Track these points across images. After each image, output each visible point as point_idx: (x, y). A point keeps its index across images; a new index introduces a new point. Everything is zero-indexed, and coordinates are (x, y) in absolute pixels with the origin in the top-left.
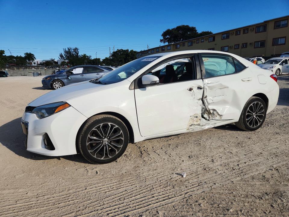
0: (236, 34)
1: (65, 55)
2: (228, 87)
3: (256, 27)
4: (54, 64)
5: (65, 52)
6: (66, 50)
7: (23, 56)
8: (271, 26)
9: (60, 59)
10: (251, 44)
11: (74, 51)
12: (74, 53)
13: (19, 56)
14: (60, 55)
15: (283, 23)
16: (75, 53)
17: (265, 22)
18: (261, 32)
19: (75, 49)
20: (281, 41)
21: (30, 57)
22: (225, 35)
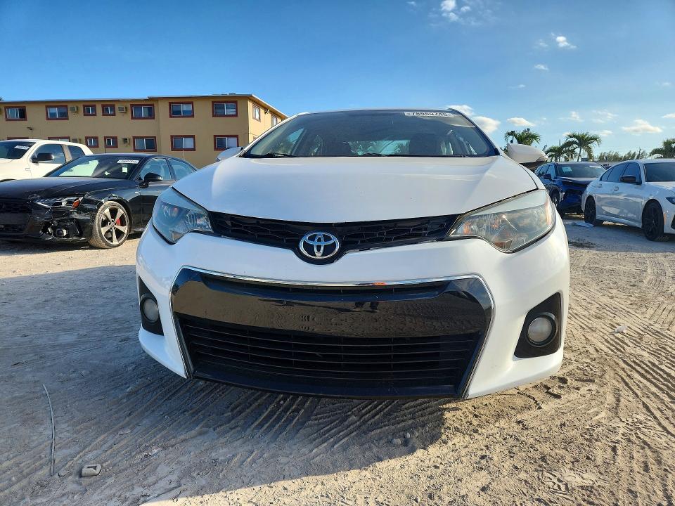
0: (86, 113)
3: (132, 106)
8: (162, 110)
10: (125, 140)
15: (184, 108)
17: (151, 99)
18: (144, 118)
20: (188, 143)
22: (56, 110)
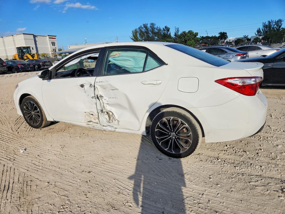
1: (262, 30)
2: (118, 89)
4: (246, 41)
5: (264, 26)
6: (266, 24)
7: (218, 35)
9: (256, 35)
11: (276, 24)
12: (275, 26)
13: (213, 36)
14: (258, 30)
16: (277, 26)
19: (278, 22)
21: (223, 36)
